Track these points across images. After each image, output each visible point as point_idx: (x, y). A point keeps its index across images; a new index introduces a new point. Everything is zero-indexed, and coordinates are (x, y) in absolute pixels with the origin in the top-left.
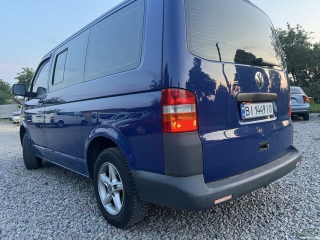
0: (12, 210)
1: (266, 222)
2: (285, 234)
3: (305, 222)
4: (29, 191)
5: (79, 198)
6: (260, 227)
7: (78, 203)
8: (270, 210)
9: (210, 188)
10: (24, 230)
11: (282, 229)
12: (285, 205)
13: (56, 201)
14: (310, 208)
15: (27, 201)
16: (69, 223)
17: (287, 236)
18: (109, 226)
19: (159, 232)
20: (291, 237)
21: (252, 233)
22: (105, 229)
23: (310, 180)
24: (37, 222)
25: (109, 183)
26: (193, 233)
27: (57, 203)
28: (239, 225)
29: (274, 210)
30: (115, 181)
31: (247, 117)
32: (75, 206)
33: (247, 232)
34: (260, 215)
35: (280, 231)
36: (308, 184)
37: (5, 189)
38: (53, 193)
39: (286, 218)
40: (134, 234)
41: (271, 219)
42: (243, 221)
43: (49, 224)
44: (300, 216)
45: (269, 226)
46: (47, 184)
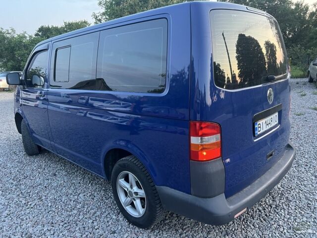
0: (32, 209)
1: (266, 215)
2: (284, 229)
3: (299, 215)
4: (40, 184)
5: (93, 193)
6: (262, 222)
7: (93, 199)
8: (268, 202)
9: (231, 205)
10: (53, 234)
11: (281, 223)
12: (280, 195)
13: (72, 196)
14: (300, 198)
15: (44, 198)
16: (93, 223)
17: (285, 231)
18: (131, 226)
19: (177, 230)
20: (289, 231)
21: (257, 229)
22: (129, 229)
23: (297, 165)
24: (62, 224)
25: (130, 189)
26: (207, 230)
27: (73, 199)
28: (244, 219)
29: (271, 202)
30: (135, 189)
31: (259, 133)
32: (92, 203)
33: (253, 227)
34: (260, 208)
35: (279, 226)
36: (296, 170)
37: (15, 183)
38: (65, 187)
39: (282, 211)
40: (155, 233)
41: (270, 212)
42: (247, 215)
43: (74, 225)
44: (293, 208)
45: (269, 220)
46: (55, 175)
